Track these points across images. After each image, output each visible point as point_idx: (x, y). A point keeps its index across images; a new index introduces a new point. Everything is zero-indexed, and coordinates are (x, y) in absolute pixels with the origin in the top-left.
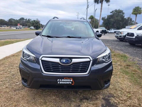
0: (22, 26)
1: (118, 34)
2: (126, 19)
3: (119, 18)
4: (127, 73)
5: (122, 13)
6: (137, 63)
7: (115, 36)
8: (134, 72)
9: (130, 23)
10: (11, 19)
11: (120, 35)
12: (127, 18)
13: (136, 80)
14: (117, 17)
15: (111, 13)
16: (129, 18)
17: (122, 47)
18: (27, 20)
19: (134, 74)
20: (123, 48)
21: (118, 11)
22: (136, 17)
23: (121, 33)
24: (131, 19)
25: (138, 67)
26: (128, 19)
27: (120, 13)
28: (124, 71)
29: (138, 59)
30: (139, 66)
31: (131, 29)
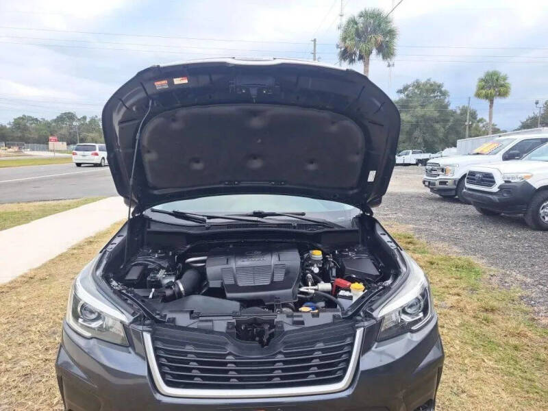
0: (65, 143)
1: (434, 172)
2: (455, 112)
3: (431, 111)
4: (488, 344)
5: (441, 92)
6: (521, 298)
7: (424, 182)
8: (513, 341)
9: (470, 126)
10: (23, 118)
11: (442, 177)
12: (458, 112)
13: (528, 375)
14: (423, 106)
15: (400, 92)
16: (464, 111)
17: (454, 225)
18: (88, 120)
19: (516, 348)
20: (457, 230)
21: (425, 85)
22: (491, 106)
23: (443, 170)
24: (473, 115)
25: (526, 313)
26: (461, 114)
27: (434, 91)
28: (477, 336)
29: (520, 277)
30: (531, 309)
31: (478, 154)
